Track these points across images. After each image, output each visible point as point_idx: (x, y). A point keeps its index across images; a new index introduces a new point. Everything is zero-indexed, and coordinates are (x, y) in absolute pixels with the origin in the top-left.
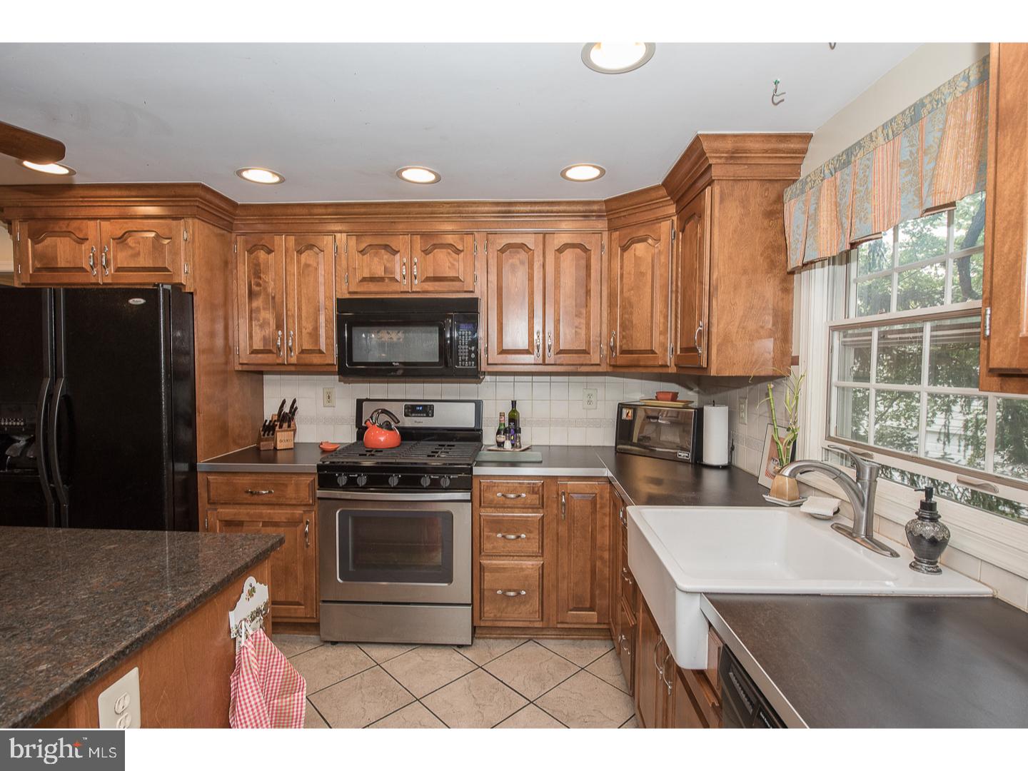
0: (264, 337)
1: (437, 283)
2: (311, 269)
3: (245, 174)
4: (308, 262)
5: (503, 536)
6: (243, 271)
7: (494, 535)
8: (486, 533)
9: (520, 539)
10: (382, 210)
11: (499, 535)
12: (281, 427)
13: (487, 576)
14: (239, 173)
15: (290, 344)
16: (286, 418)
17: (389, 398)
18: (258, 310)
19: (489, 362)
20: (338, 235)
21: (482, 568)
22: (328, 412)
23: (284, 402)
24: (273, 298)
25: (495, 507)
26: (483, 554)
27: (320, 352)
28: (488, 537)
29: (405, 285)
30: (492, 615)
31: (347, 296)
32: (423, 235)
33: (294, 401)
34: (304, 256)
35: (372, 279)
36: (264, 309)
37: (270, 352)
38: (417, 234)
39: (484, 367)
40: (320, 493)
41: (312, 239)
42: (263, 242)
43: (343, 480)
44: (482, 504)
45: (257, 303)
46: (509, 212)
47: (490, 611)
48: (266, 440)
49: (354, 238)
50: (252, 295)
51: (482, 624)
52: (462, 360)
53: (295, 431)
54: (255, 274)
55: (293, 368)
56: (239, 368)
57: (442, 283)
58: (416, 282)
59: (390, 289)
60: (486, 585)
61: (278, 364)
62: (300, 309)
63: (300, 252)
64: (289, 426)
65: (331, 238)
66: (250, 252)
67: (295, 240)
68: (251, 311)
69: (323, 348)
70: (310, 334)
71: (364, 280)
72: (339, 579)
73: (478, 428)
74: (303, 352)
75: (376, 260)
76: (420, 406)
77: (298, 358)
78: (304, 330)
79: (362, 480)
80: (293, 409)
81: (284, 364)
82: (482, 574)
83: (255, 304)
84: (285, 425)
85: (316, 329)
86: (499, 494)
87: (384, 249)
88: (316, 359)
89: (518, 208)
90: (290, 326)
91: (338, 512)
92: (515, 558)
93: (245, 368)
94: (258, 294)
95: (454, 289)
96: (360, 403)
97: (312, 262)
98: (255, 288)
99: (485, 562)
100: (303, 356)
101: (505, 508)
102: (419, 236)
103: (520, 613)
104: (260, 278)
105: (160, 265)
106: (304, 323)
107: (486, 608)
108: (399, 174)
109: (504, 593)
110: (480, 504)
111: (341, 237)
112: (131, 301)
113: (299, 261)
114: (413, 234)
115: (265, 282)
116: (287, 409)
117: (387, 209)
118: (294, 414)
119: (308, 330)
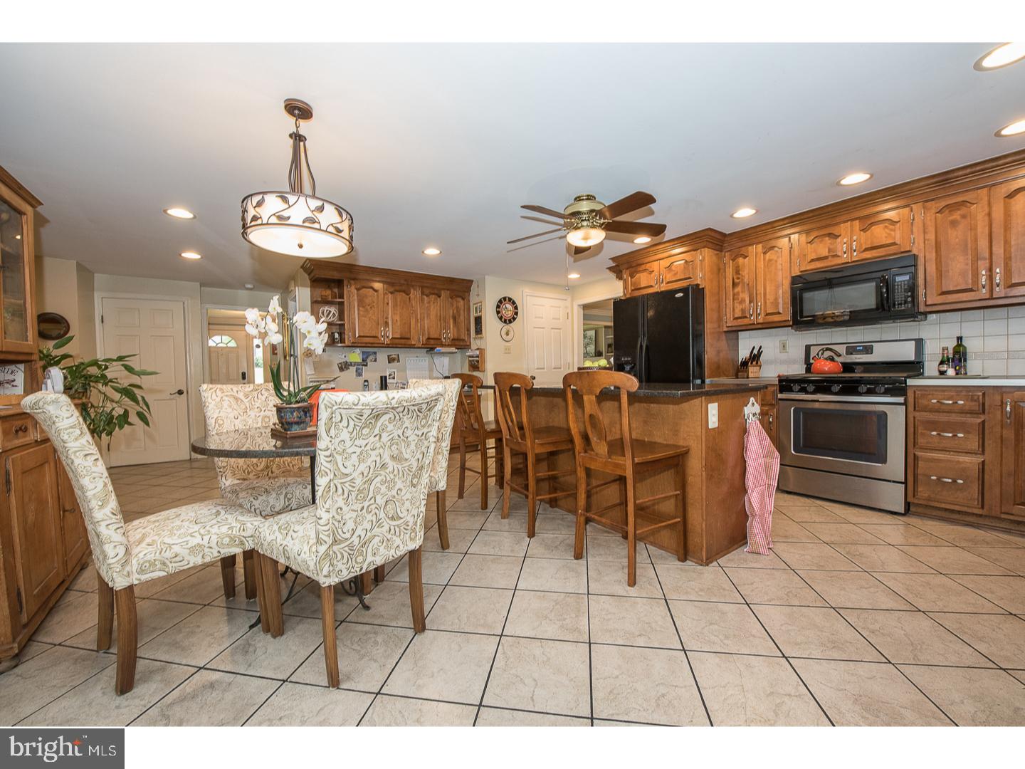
0: (742, 309)
1: (875, 251)
2: (773, 262)
3: (735, 215)
4: (771, 258)
5: (938, 434)
6: (730, 272)
7: (929, 432)
8: (920, 430)
9: (956, 438)
10: (826, 210)
11: (934, 433)
12: (752, 363)
13: (921, 464)
14: (732, 216)
15: (759, 312)
16: (755, 358)
17: (832, 342)
18: (738, 293)
19: (927, 303)
20: (792, 236)
21: (916, 458)
22: (783, 356)
23: (754, 348)
24: (748, 284)
25: (930, 411)
26: (917, 446)
27: (779, 313)
28: (922, 434)
29: (846, 258)
30: (926, 495)
31: (799, 274)
32: (860, 219)
33: (760, 347)
34: (768, 255)
35: (818, 259)
36: (742, 292)
37: (746, 317)
38: (856, 219)
39: (922, 308)
40: (780, 396)
41: (773, 243)
42: (742, 253)
43: (797, 387)
44: (917, 409)
45: (738, 289)
46: (947, 180)
47: (923, 492)
48: (742, 371)
49: (804, 235)
50: (734, 285)
51: (916, 501)
52: (899, 304)
53: (760, 366)
54: (736, 273)
55: (760, 326)
56: (726, 329)
57: (879, 250)
58: (855, 254)
59: (833, 263)
60: (920, 471)
61: (751, 324)
62: (765, 289)
63: (765, 253)
64: (757, 363)
65: (787, 239)
66: (733, 260)
67: (763, 246)
68: (734, 295)
69: (781, 311)
70: (772, 303)
71: (812, 260)
72: (793, 452)
73: (918, 360)
74: (767, 315)
75: (821, 245)
76: (860, 346)
77: (764, 319)
78: (768, 301)
79: (811, 388)
80: (760, 353)
81: (754, 324)
82: (916, 462)
83: (736, 290)
84: (754, 363)
85: (776, 299)
86: (934, 401)
87: (829, 237)
88: (776, 318)
89: (956, 174)
90: (758, 300)
91: (793, 409)
92: (952, 453)
93: (730, 329)
94: (738, 284)
95: (891, 252)
96: (808, 348)
97: (774, 257)
98: (736, 281)
99: (919, 454)
100: (767, 317)
101: (940, 412)
102: (857, 221)
103: (957, 498)
104: (739, 274)
105: (688, 276)
106: (768, 297)
107: (920, 489)
108: (838, 184)
109: (939, 479)
110: (915, 407)
111: (795, 237)
112: (676, 296)
113: (764, 259)
114: (852, 220)
115: (742, 276)
116: (755, 352)
117: (830, 209)
118: (760, 356)
119: (771, 301)
